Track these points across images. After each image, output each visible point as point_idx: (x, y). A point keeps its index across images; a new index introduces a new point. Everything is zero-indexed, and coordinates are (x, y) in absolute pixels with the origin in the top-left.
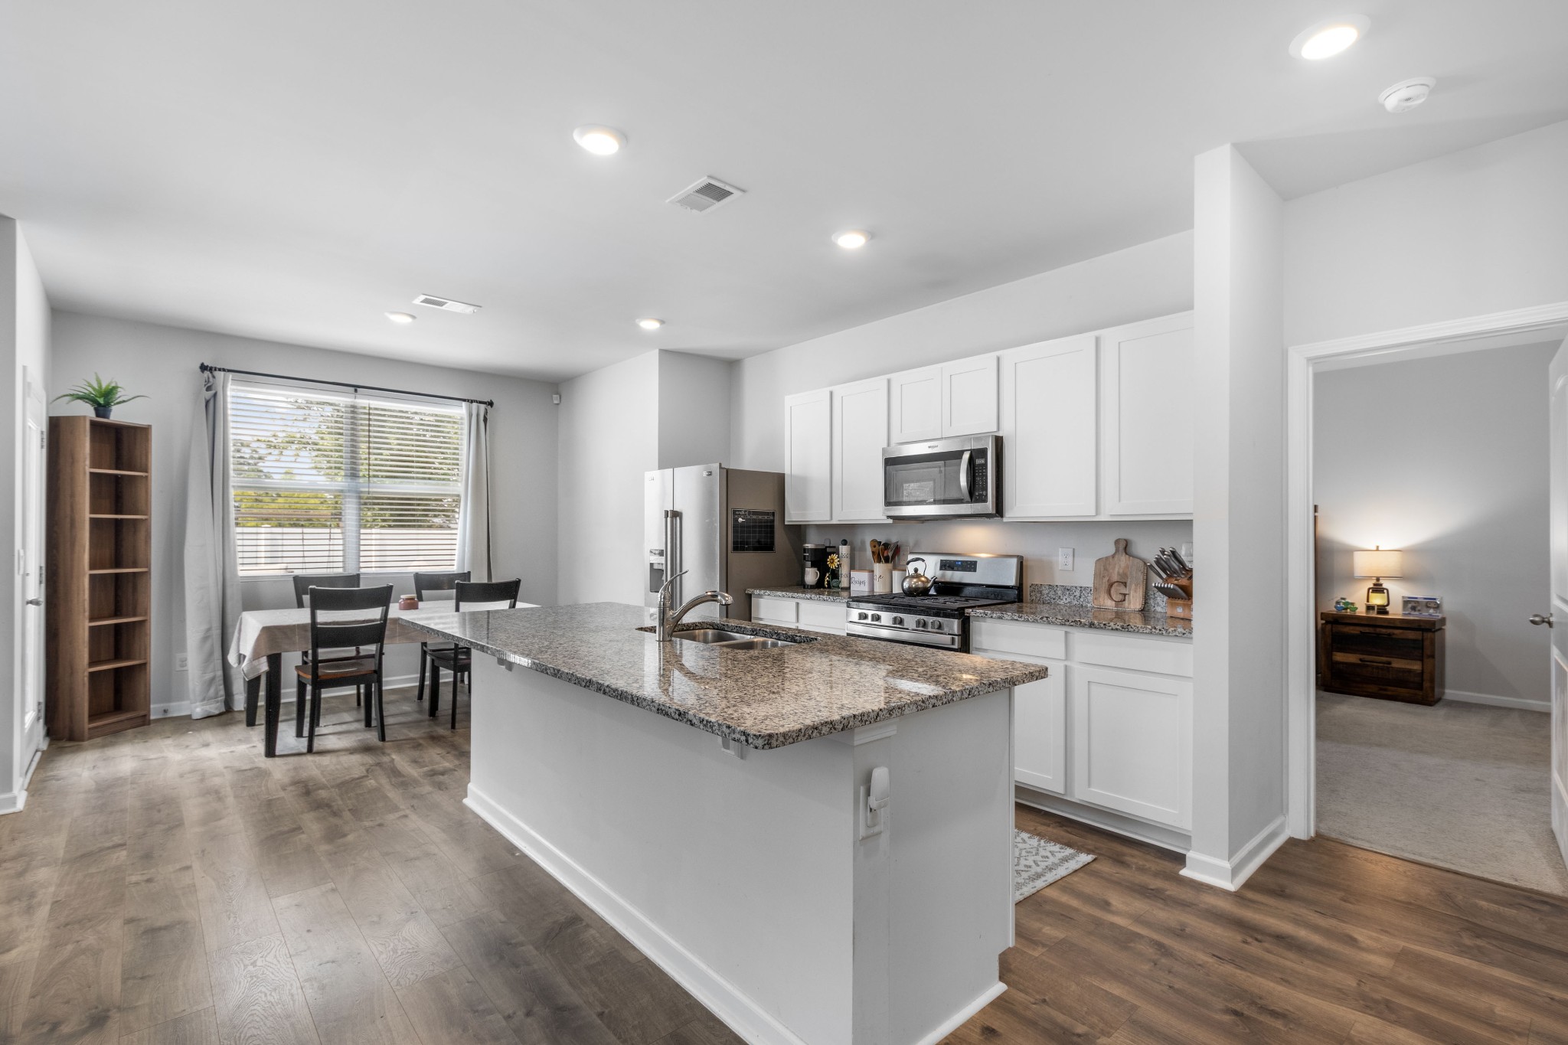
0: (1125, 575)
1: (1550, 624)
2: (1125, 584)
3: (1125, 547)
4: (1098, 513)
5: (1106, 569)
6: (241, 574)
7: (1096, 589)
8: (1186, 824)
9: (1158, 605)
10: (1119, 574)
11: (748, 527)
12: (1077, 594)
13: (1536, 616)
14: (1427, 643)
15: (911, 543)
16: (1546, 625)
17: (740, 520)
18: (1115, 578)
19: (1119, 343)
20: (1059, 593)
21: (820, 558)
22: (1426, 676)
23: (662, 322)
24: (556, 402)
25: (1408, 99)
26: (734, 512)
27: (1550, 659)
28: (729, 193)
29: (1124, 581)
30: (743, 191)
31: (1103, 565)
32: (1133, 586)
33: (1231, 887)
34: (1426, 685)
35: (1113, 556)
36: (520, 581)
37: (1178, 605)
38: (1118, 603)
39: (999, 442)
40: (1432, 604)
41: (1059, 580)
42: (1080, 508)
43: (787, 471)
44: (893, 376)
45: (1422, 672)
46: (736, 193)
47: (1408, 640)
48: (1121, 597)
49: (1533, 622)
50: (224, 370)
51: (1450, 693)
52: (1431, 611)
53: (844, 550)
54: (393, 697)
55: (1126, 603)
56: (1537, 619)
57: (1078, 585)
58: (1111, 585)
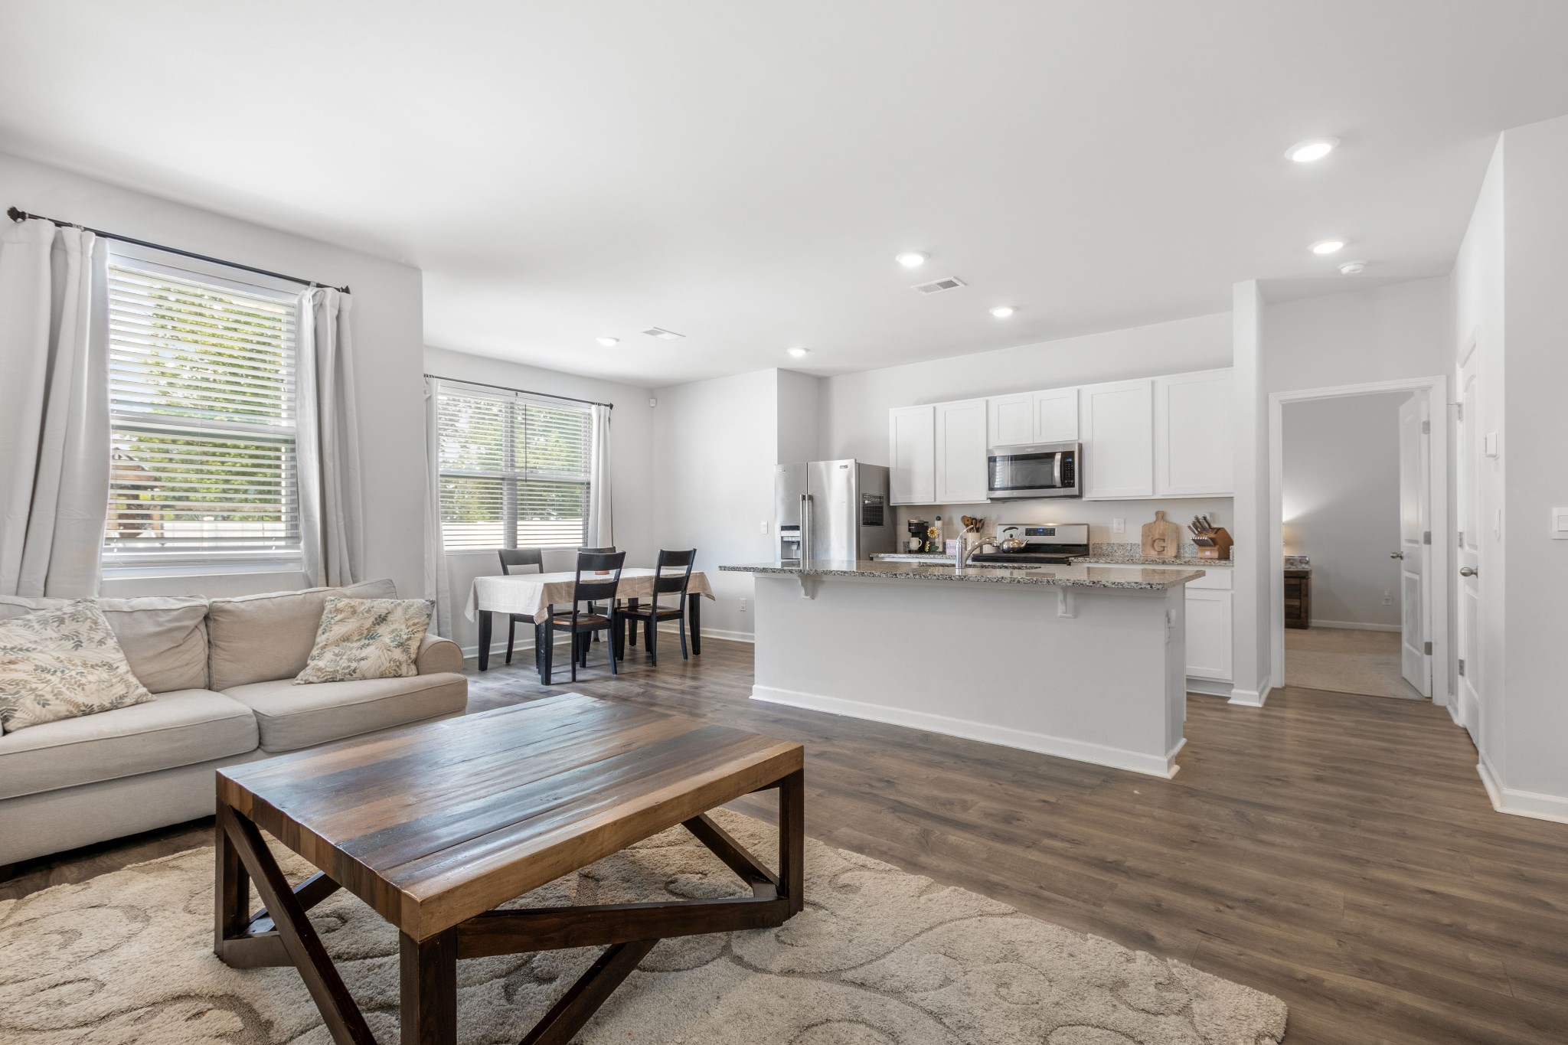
0: (1164, 534)
1: (1401, 558)
2: (1164, 540)
3: (1161, 516)
4: (1154, 493)
5: (1150, 531)
6: (446, 548)
7: (1143, 544)
8: (1227, 676)
9: (1186, 553)
10: (1159, 534)
11: (873, 507)
12: (1129, 548)
13: (1393, 553)
14: (1303, 586)
15: (994, 518)
16: (1399, 558)
17: (866, 502)
18: (1157, 536)
19: (1169, 386)
20: (1115, 548)
21: (920, 530)
22: (1303, 610)
23: (807, 350)
24: (652, 405)
25: (1354, 270)
26: (863, 495)
27: (1400, 577)
28: (956, 285)
29: (1162, 538)
30: (965, 284)
31: (1148, 529)
32: (1170, 541)
33: (1260, 705)
34: (1303, 615)
35: (1155, 522)
36: (695, 550)
37: (1207, 550)
38: (1160, 553)
39: (1080, 447)
40: (1303, 560)
41: (1114, 540)
42: (1143, 491)
43: (892, 465)
44: (991, 398)
45: (1300, 607)
46: (961, 285)
47: (1291, 585)
48: (1161, 549)
49: (1393, 557)
50: (437, 377)
51: (1314, 621)
52: (1303, 565)
53: (938, 524)
54: (559, 652)
55: (1165, 552)
56: (1394, 555)
57: (1130, 542)
58: (1154, 541)
